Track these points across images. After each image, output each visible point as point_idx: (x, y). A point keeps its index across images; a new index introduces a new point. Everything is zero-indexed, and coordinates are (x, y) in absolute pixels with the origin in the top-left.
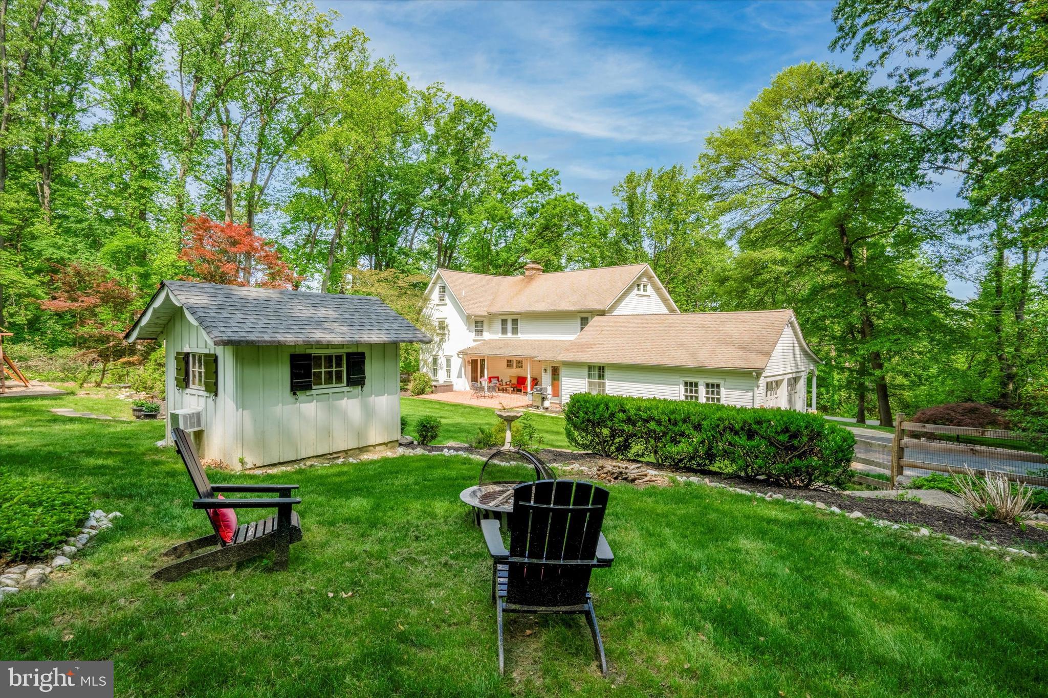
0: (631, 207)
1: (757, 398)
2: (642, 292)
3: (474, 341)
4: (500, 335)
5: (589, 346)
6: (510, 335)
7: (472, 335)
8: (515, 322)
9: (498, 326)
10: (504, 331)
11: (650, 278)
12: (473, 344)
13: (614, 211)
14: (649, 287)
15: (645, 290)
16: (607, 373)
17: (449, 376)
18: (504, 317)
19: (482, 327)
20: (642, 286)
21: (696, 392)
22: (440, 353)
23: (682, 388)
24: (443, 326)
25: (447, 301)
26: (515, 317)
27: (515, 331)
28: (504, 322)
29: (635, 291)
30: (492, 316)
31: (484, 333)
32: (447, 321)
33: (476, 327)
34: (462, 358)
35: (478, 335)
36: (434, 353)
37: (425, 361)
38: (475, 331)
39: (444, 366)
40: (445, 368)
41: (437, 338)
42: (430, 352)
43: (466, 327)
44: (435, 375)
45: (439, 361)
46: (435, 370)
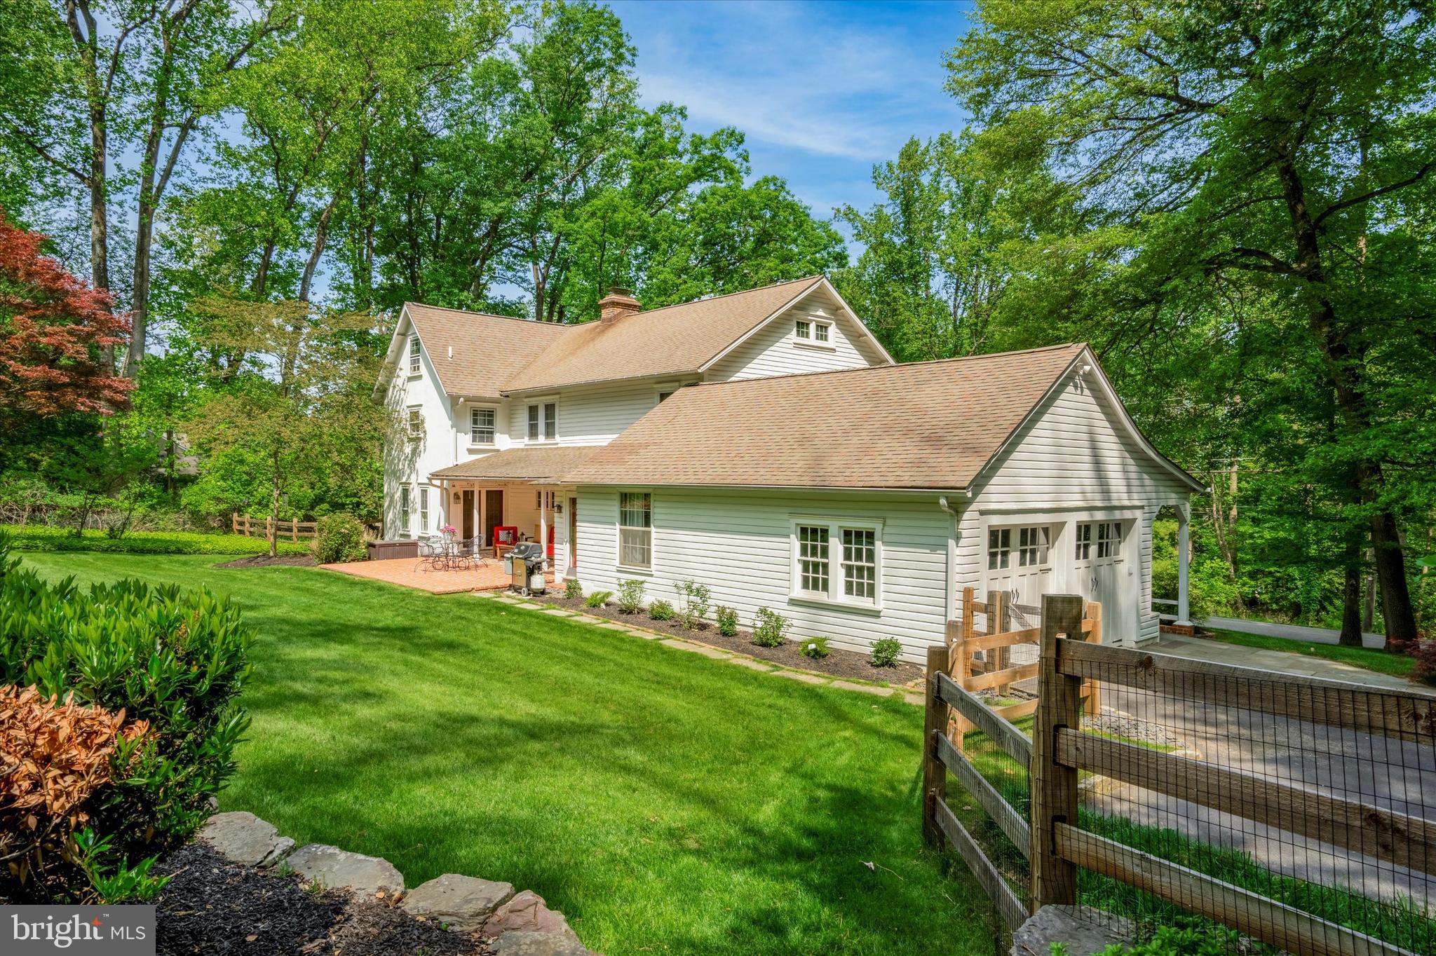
0: (907, 208)
1: (956, 569)
2: (812, 340)
3: (471, 451)
4: (526, 440)
5: (633, 449)
6: (542, 439)
7: (466, 440)
8: (550, 409)
9: (523, 420)
10: (533, 433)
11: (835, 310)
12: (465, 458)
13: (879, 216)
14: (833, 330)
15: (822, 336)
16: (657, 511)
17: (425, 526)
18: (533, 401)
19: (491, 422)
20: (812, 327)
21: (825, 552)
22: (413, 478)
23: (795, 543)
24: (416, 421)
25: (423, 370)
26: (549, 399)
27: (550, 432)
28: (533, 411)
29: (793, 336)
30: (510, 399)
31: (497, 436)
32: (422, 412)
33: (475, 422)
34: (441, 487)
35: (482, 440)
36: (404, 480)
37: (392, 497)
38: (474, 432)
39: (418, 505)
40: (419, 510)
41: (408, 449)
42: (399, 478)
43: (450, 423)
44: (405, 523)
45: (411, 497)
46: (405, 513)
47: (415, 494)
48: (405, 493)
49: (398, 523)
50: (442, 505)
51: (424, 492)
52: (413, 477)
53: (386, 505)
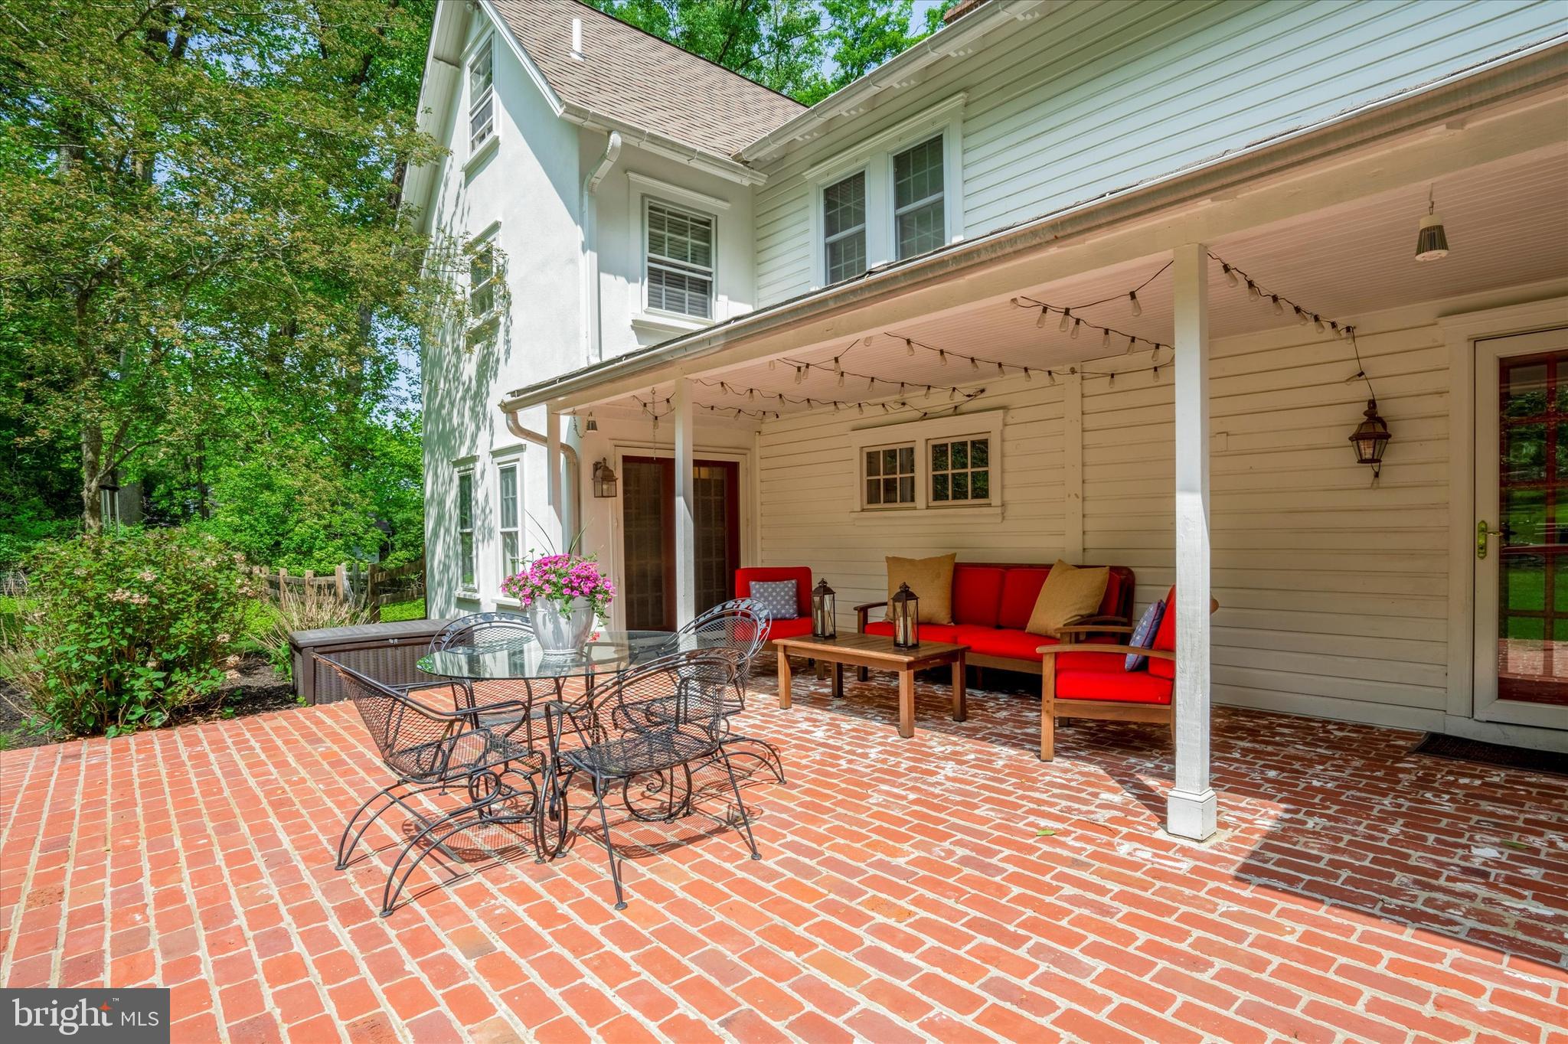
3: (642, 330)
7: (630, 297)
22: (482, 442)
24: (486, 279)
32: (500, 241)
33: (655, 244)
34: (550, 440)
35: (676, 305)
36: (463, 453)
37: (441, 503)
38: (655, 276)
39: (496, 520)
40: (498, 529)
41: (469, 369)
42: (451, 451)
43: (578, 235)
44: (468, 570)
45: (479, 494)
46: (466, 540)
47: (488, 488)
48: (466, 484)
49: (455, 571)
50: (554, 500)
51: (508, 474)
52: (483, 437)
53: (429, 525)
